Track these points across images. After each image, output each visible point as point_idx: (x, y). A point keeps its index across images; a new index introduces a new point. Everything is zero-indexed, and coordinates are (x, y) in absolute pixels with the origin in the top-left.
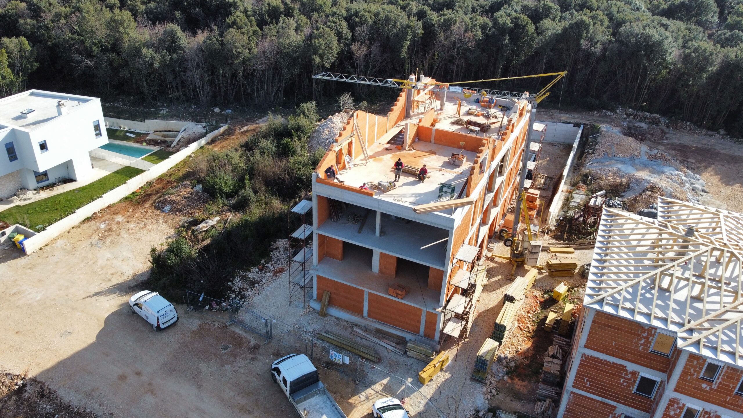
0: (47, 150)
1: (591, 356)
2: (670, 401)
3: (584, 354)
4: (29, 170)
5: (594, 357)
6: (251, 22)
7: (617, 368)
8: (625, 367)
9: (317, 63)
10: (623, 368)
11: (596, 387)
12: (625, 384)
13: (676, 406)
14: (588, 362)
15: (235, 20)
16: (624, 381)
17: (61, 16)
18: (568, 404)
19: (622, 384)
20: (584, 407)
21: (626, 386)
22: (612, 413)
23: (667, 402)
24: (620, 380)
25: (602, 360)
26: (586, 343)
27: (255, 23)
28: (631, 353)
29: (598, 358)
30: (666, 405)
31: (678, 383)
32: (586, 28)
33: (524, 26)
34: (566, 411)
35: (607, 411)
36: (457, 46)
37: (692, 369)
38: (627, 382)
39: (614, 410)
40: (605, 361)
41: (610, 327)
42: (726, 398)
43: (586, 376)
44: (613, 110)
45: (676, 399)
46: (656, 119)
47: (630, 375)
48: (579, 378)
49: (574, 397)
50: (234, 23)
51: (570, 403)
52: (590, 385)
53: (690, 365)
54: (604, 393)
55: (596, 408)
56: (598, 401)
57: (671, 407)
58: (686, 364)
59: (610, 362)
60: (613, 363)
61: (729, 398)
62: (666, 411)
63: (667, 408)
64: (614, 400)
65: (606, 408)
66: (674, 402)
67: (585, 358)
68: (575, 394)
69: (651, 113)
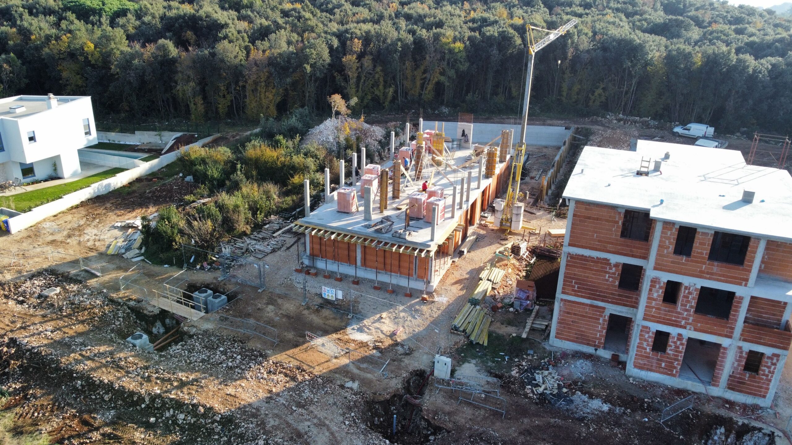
0: (35, 141)
1: (576, 255)
2: (652, 281)
3: (569, 254)
4: (15, 162)
5: (579, 255)
6: (243, 37)
7: (601, 263)
8: (609, 260)
9: (308, 72)
10: (606, 262)
11: (584, 288)
12: (611, 279)
13: (658, 286)
14: (573, 262)
15: (227, 35)
16: (609, 277)
17: (52, 37)
18: (560, 315)
19: (607, 280)
20: (575, 314)
21: (612, 282)
22: (602, 316)
23: (649, 284)
24: (605, 276)
25: (586, 257)
26: (570, 240)
27: (247, 39)
28: (612, 243)
29: (582, 256)
30: (648, 287)
31: (656, 259)
32: (571, 38)
33: (511, 38)
34: (559, 323)
35: (597, 315)
36: (447, 57)
37: (667, 242)
38: (612, 277)
39: (603, 312)
40: (589, 257)
41: (589, 218)
42: (702, 267)
43: (573, 278)
44: (604, 116)
45: (656, 278)
46: (646, 122)
47: (614, 269)
48: (567, 281)
49: (565, 304)
50: (226, 37)
51: (562, 313)
52: (578, 288)
53: (664, 237)
54: (592, 294)
55: (586, 313)
56: (587, 305)
57: (654, 289)
58: (661, 237)
59: (593, 258)
60: (597, 258)
61: (704, 266)
62: (649, 294)
63: (650, 290)
64: (603, 301)
65: (596, 311)
66: (655, 282)
67: (571, 258)
68: (565, 301)
69: (641, 117)
